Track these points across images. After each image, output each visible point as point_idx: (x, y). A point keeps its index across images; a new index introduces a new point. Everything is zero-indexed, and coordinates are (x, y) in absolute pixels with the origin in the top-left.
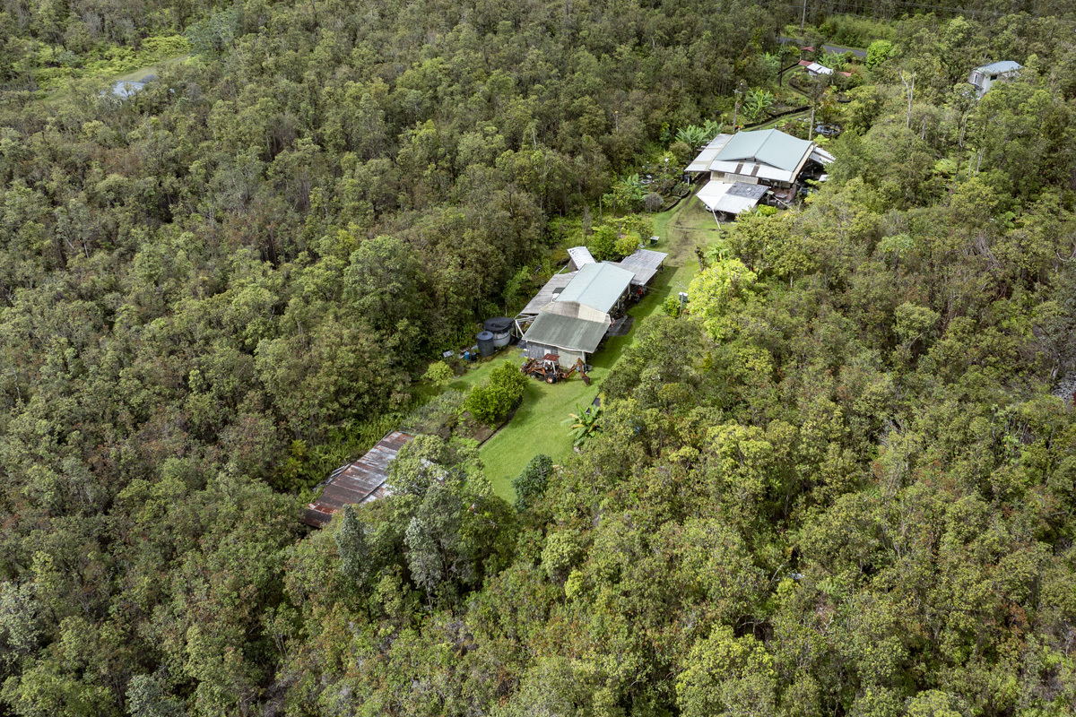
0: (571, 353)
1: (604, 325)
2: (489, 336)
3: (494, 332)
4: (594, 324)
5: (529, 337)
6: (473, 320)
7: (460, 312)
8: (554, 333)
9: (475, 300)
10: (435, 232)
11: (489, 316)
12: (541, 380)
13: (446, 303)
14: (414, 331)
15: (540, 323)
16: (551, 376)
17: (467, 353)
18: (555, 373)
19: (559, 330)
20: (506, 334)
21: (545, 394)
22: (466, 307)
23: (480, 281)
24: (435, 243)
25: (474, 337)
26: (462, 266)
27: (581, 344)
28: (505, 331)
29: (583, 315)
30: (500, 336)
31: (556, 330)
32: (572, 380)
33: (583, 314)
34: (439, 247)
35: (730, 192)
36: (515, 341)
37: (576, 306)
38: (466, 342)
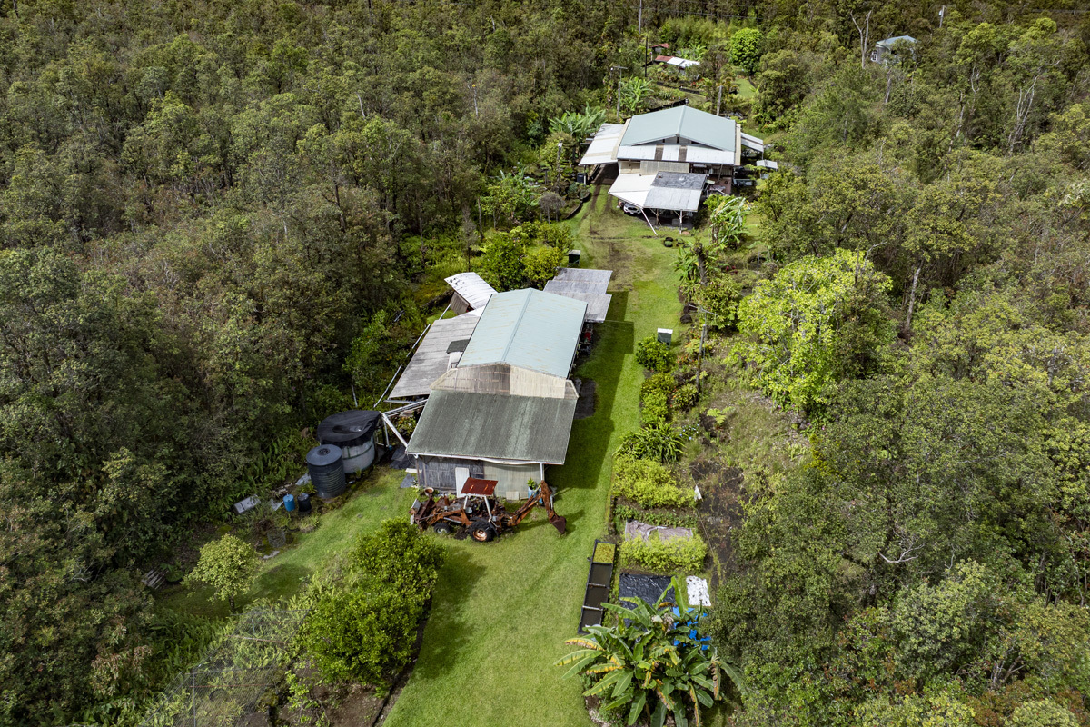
0: (514, 468)
1: (565, 403)
2: (335, 453)
3: (341, 445)
4: (546, 404)
5: (420, 446)
6: (292, 424)
7: (263, 411)
8: (470, 432)
9: (292, 382)
10: (193, 256)
11: (324, 410)
12: (461, 536)
13: (228, 398)
14: (153, 474)
15: (436, 413)
16: (483, 527)
17: (288, 498)
18: (492, 518)
19: (478, 424)
20: (366, 446)
21: (480, 571)
22: (275, 400)
23: (300, 345)
24: (195, 277)
25: (298, 460)
26: (259, 316)
27: (533, 448)
28: (364, 439)
29: (518, 387)
30: (354, 451)
31: (471, 427)
32: (526, 527)
33: (520, 386)
34: (201, 284)
35: (656, 183)
36: (388, 455)
37: (502, 372)
38: (283, 471)
